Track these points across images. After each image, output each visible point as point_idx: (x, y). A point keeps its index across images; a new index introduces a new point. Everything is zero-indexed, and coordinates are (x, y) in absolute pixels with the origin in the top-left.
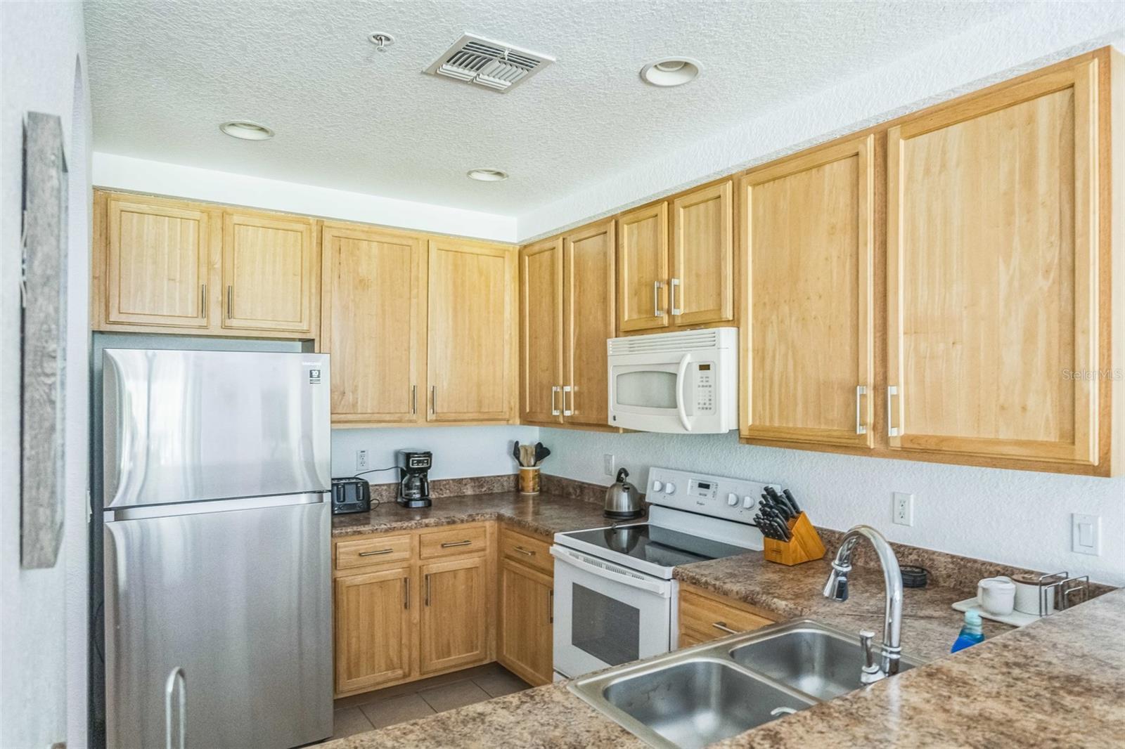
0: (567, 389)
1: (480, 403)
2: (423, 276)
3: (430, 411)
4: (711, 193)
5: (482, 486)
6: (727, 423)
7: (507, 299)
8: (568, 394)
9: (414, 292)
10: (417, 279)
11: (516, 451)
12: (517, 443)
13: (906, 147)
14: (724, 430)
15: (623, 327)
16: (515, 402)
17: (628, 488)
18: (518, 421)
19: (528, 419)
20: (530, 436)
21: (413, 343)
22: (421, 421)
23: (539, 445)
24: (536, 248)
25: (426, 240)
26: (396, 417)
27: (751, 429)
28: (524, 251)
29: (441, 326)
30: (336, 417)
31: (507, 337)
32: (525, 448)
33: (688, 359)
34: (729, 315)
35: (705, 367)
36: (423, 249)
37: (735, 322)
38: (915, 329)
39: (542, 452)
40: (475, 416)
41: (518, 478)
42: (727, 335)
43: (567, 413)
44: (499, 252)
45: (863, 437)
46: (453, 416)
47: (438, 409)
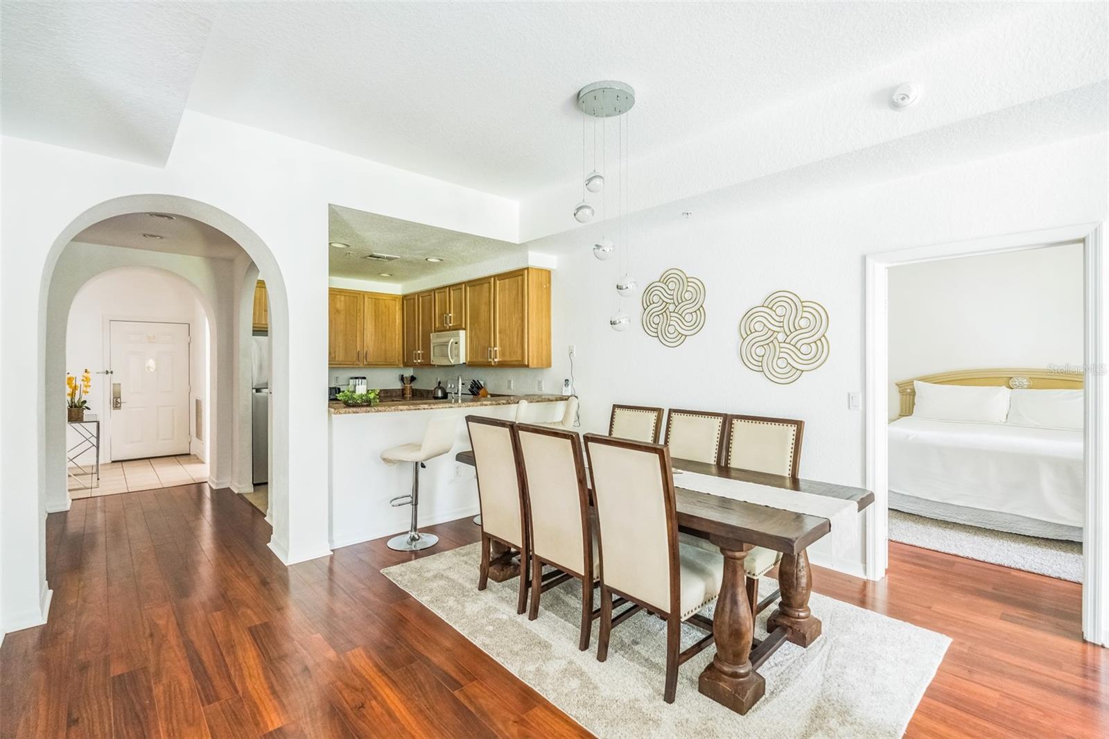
0: (419, 352)
1: (386, 359)
2: (362, 308)
3: (365, 361)
4: (459, 287)
5: (387, 393)
6: (462, 360)
7: (397, 317)
8: (419, 354)
9: (358, 314)
10: (360, 309)
11: (402, 378)
12: (402, 375)
13: (500, 284)
14: (461, 363)
15: (436, 330)
16: (401, 358)
17: (440, 388)
18: (402, 366)
19: (406, 365)
20: (409, 373)
21: (358, 334)
22: (362, 365)
23: (412, 376)
24: (408, 298)
25: (363, 294)
26: (351, 363)
27: (469, 362)
28: (405, 297)
29: (369, 327)
30: (331, 363)
31: (397, 332)
32: (406, 378)
33: (452, 340)
34: (464, 327)
35: (456, 343)
36: (362, 296)
37: (465, 329)
38: (500, 333)
39: (413, 379)
40: (384, 363)
41: (403, 390)
42: (462, 333)
43: (419, 361)
44: (394, 298)
45: (491, 362)
46: (374, 363)
47: (368, 360)
